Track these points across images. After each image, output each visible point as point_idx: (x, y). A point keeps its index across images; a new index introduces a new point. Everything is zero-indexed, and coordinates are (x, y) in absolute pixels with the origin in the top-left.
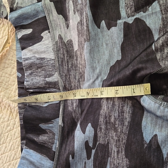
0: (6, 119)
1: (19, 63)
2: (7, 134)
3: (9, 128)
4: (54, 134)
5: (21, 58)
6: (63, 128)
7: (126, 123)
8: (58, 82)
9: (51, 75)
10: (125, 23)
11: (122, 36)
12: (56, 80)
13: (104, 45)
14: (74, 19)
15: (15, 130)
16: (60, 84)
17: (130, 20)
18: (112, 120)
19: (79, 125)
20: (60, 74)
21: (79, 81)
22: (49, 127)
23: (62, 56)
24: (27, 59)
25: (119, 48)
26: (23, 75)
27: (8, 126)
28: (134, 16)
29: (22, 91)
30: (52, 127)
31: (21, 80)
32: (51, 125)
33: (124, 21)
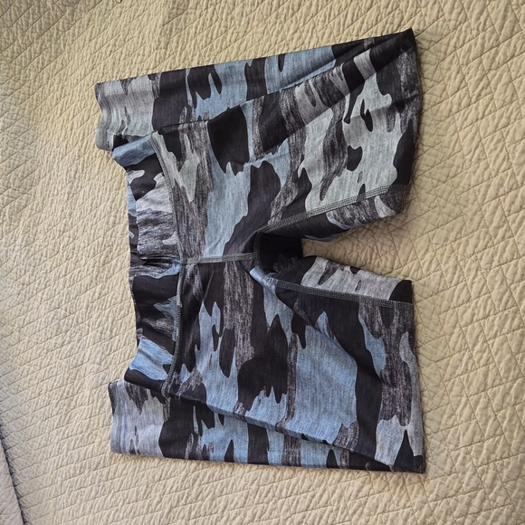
0: (119, 300)
1: (132, 218)
2: (120, 321)
3: (123, 312)
4: (172, 319)
5: (134, 211)
6: (182, 310)
7: (250, 302)
8: (176, 245)
9: (168, 236)
10: (252, 167)
11: (249, 184)
12: (174, 243)
13: (231, 196)
14: (193, 160)
15: (130, 315)
16: (179, 248)
17: (258, 164)
18: (237, 297)
19: (203, 305)
20: (179, 233)
21: (199, 245)
22: (166, 308)
23: (181, 209)
24: (141, 213)
25: (246, 200)
26: (137, 235)
27: (121, 310)
28: (262, 158)
29: (135, 258)
30: (169, 308)
31: (134, 243)
32: (167, 306)
33: (251, 164)
